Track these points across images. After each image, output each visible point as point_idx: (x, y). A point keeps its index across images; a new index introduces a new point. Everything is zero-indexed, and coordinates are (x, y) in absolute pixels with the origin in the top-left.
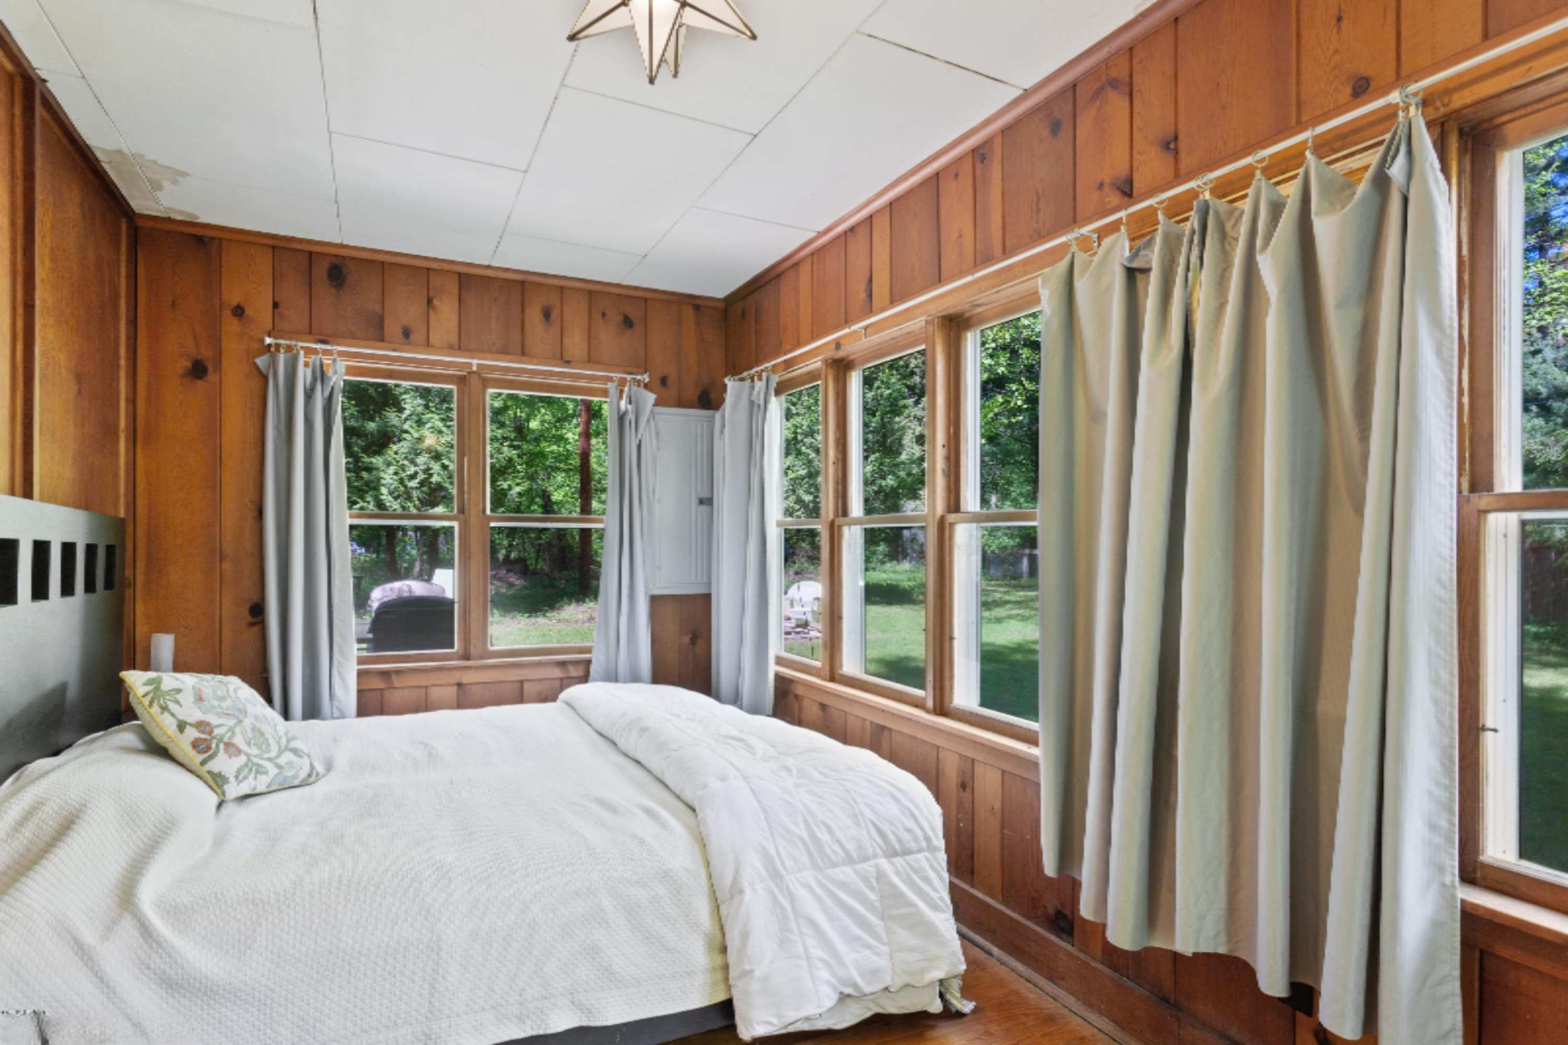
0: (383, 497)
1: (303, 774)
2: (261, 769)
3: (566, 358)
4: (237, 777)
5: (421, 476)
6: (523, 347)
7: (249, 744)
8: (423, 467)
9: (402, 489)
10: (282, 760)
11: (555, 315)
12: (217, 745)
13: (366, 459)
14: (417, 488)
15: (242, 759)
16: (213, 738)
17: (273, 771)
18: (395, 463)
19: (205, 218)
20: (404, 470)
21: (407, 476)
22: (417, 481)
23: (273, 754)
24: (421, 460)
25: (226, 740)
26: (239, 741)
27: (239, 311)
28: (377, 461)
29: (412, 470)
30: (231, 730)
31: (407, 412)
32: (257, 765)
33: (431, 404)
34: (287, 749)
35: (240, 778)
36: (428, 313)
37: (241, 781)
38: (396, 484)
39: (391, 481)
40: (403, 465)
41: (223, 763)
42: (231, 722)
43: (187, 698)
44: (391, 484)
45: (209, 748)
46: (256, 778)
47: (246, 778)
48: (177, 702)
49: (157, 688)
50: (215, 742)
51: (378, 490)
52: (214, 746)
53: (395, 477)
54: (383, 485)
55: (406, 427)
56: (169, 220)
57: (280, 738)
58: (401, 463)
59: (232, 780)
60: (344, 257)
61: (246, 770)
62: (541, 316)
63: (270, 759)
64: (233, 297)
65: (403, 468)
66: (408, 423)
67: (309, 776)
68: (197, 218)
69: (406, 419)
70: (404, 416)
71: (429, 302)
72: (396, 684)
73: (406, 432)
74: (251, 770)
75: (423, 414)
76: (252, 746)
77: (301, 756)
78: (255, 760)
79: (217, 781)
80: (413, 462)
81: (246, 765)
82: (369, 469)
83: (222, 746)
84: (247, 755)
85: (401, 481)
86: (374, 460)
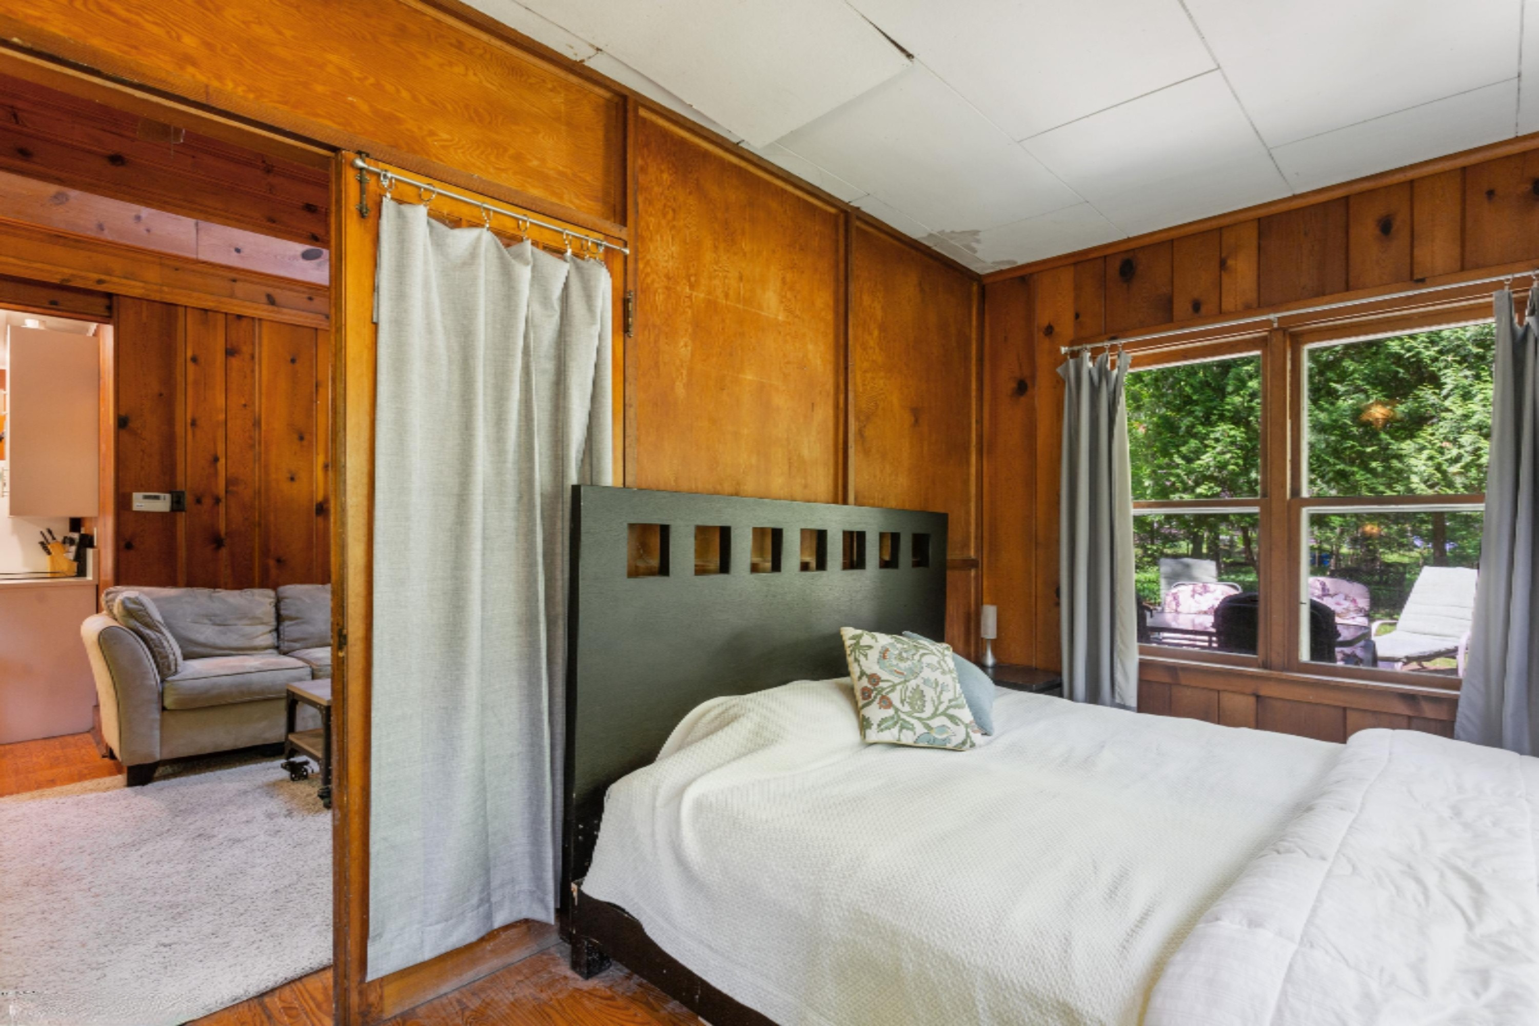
0: (1413, 486)
1: (955, 741)
2: (906, 725)
3: (1417, 276)
4: (879, 725)
5: (1467, 459)
6: (1347, 282)
7: (902, 702)
8: (1469, 449)
9: (1439, 475)
10: (936, 723)
11: (1400, 223)
12: (875, 697)
13: (1395, 446)
14: (1460, 473)
15: (890, 712)
16: (875, 689)
17: (920, 729)
18: (1430, 446)
19: (1021, 261)
20: (1442, 453)
21: (1446, 460)
22: (1459, 465)
23: (924, 715)
24: (1466, 439)
25: (884, 693)
26: (895, 697)
27: (1049, 331)
28: (1407, 446)
29: (1454, 452)
30: (893, 687)
31: (1448, 387)
32: (903, 720)
33: (1483, 374)
34: (944, 714)
35: (882, 727)
36: (1220, 276)
37: (882, 730)
38: (1431, 470)
39: (1424, 468)
40: (1441, 448)
41: (875, 713)
42: (896, 680)
43: (874, 655)
44: (1424, 471)
45: (869, 696)
46: (900, 731)
47: (888, 728)
48: (866, 656)
49: (858, 643)
50: (875, 692)
51: (1408, 478)
52: (873, 695)
53: (1430, 463)
54: (1416, 473)
55: (1447, 403)
56: (1001, 272)
57: (941, 703)
58: (1439, 444)
59: (875, 727)
60: (1133, 250)
61: (890, 723)
62: (1377, 232)
63: (919, 719)
64: (1043, 318)
65: (1441, 451)
66: (1451, 399)
67: (964, 743)
68: (1015, 262)
69: (1446, 397)
70: (1444, 392)
71: (1223, 264)
72: (1183, 682)
73: (1447, 410)
74: (896, 723)
75: (1471, 385)
76: (906, 705)
77: (957, 724)
78: (903, 716)
79: (864, 724)
80: (1455, 441)
81: (892, 718)
82: (1400, 457)
83: (879, 697)
84: (897, 710)
85: (1438, 468)
86: (1403, 445)
